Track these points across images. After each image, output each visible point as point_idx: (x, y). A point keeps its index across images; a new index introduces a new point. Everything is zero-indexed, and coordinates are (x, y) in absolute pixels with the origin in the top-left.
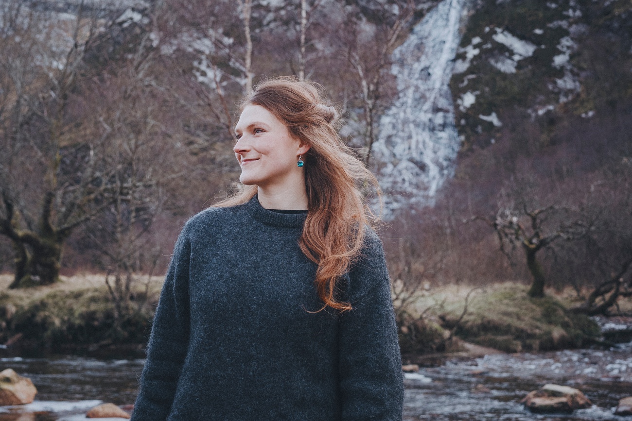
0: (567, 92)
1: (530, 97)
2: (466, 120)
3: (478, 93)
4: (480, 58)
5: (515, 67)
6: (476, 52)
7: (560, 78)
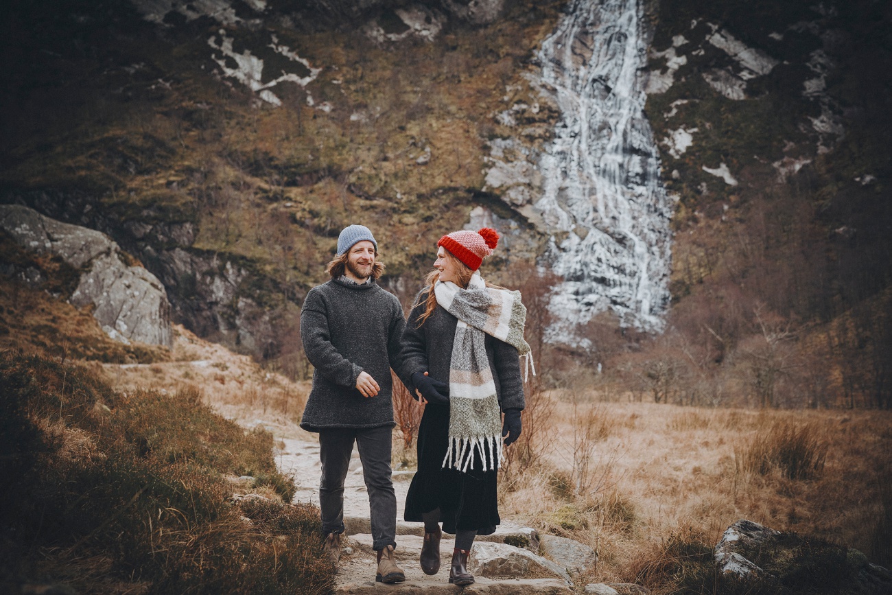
1: (775, 143)
2: (680, 172)
3: (696, 130)
4: (692, 71)
5: (745, 91)
6: (682, 60)
7: (816, 117)
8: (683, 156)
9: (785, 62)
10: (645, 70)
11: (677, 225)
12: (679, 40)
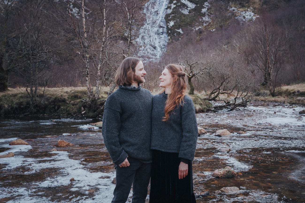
0: (206, 22)
1: (193, 23)
2: (171, 31)
3: (175, 21)
4: (176, 8)
5: (188, 12)
6: (175, 6)
7: (204, 17)
8: (171, 27)
9: (198, 5)
10: (167, 9)
11: (169, 44)
12: (175, 2)
